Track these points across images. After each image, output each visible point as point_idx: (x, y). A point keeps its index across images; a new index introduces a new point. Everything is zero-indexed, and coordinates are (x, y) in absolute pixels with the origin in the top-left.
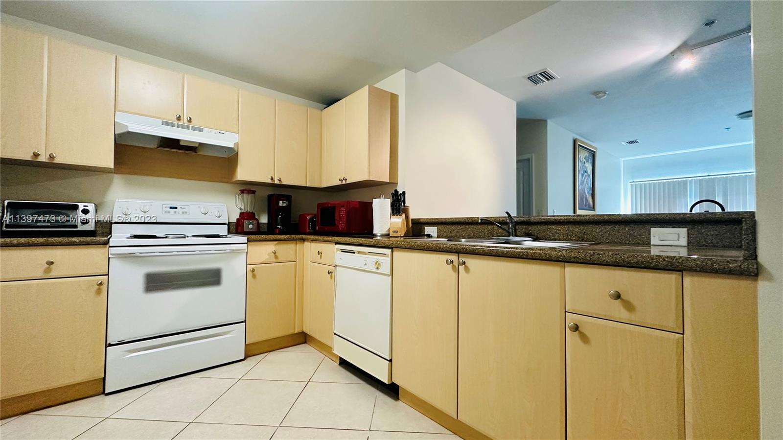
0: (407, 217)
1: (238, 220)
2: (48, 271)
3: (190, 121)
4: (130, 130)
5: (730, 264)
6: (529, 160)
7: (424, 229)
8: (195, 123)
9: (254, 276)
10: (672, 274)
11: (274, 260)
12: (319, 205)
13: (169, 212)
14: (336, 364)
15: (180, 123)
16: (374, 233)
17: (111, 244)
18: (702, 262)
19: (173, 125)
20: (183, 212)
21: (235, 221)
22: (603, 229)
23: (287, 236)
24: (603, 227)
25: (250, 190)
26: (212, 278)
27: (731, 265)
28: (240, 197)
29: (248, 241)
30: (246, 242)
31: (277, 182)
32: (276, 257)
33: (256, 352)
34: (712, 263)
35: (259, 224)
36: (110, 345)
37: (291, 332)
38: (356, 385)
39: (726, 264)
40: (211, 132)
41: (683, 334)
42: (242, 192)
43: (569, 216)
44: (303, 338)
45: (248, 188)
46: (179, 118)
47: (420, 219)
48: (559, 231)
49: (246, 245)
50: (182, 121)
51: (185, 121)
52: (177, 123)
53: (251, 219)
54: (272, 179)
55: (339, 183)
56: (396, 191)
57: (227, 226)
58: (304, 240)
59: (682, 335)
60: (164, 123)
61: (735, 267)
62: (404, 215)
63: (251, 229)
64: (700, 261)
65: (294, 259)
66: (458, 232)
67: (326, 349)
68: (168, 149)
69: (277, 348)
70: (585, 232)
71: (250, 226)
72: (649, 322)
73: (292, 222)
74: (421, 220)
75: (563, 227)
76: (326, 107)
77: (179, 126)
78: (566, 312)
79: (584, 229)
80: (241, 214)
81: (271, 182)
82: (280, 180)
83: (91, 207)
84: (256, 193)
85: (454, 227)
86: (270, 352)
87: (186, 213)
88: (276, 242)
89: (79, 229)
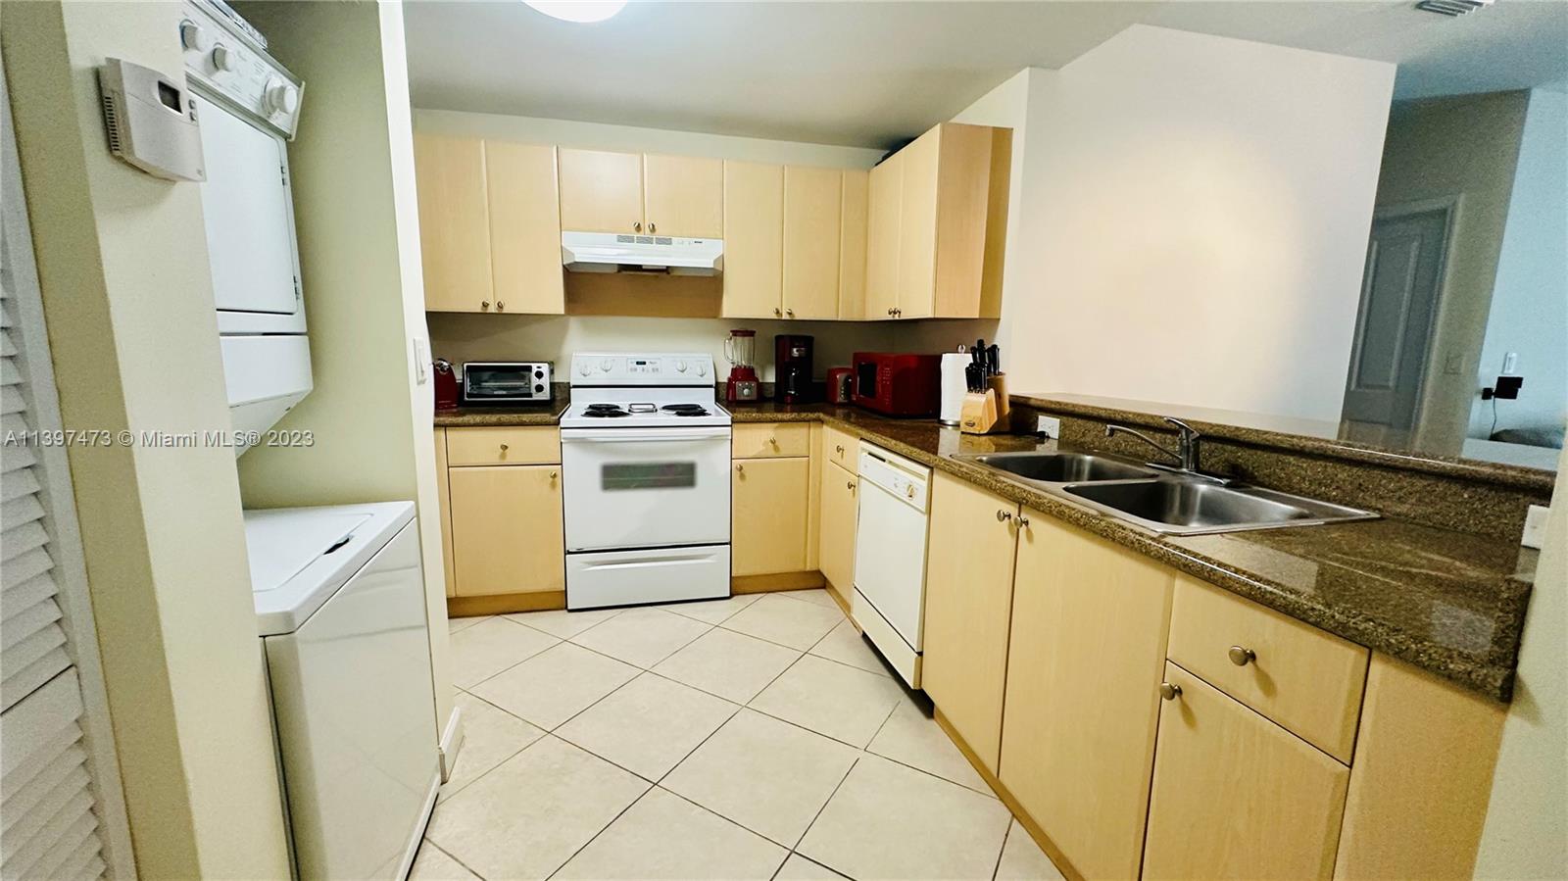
0: (999, 396)
1: (729, 379)
2: (503, 456)
3: (653, 229)
4: (577, 260)
5: (1452, 662)
6: (1443, 212)
7: (1037, 418)
8: (660, 232)
9: (742, 477)
10: (1349, 646)
11: (772, 453)
12: (856, 355)
13: (636, 370)
14: (859, 635)
15: (641, 235)
16: (942, 418)
17: (562, 425)
18: (1401, 642)
19: (630, 240)
20: (653, 370)
21: (726, 381)
22: (1405, 484)
23: (794, 415)
24: (1408, 480)
25: (747, 331)
26: (681, 476)
27: (1451, 666)
28: (732, 342)
29: (732, 422)
30: (730, 423)
31: (785, 317)
32: (776, 449)
33: (748, 589)
34: (1417, 651)
35: (761, 387)
36: (570, 553)
37: (800, 567)
38: (875, 676)
39: (1443, 660)
40: (683, 243)
41: (1351, 767)
42: (735, 333)
43: (1328, 441)
44: (818, 581)
45: (744, 330)
46: (638, 228)
47: (1029, 398)
48: (1303, 473)
49: (730, 428)
50: (642, 232)
51: (647, 230)
52: (636, 235)
53: (746, 380)
54: (778, 312)
55: (890, 317)
56: (981, 343)
57: (713, 390)
58: (822, 422)
59: (1348, 768)
60: (621, 239)
61: (1459, 672)
62: (991, 392)
63: (748, 396)
64: (1396, 640)
65: (805, 453)
66: (1096, 436)
67: (846, 607)
68: (632, 273)
69: (779, 587)
70: (1360, 485)
71: (746, 391)
72: (1295, 723)
73: (814, 381)
74: (1032, 402)
75: (1313, 463)
76: (885, 158)
77: (642, 240)
78: (1167, 659)
79: (1359, 476)
80: (734, 371)
81: (776, 318)
82: (790, 314)
83: (545, 368)
84: (756, 335)
85: (1090, 425)
86: (769, 592)
87: (657, 370)
88: (776, 425)
89: (534, 398)
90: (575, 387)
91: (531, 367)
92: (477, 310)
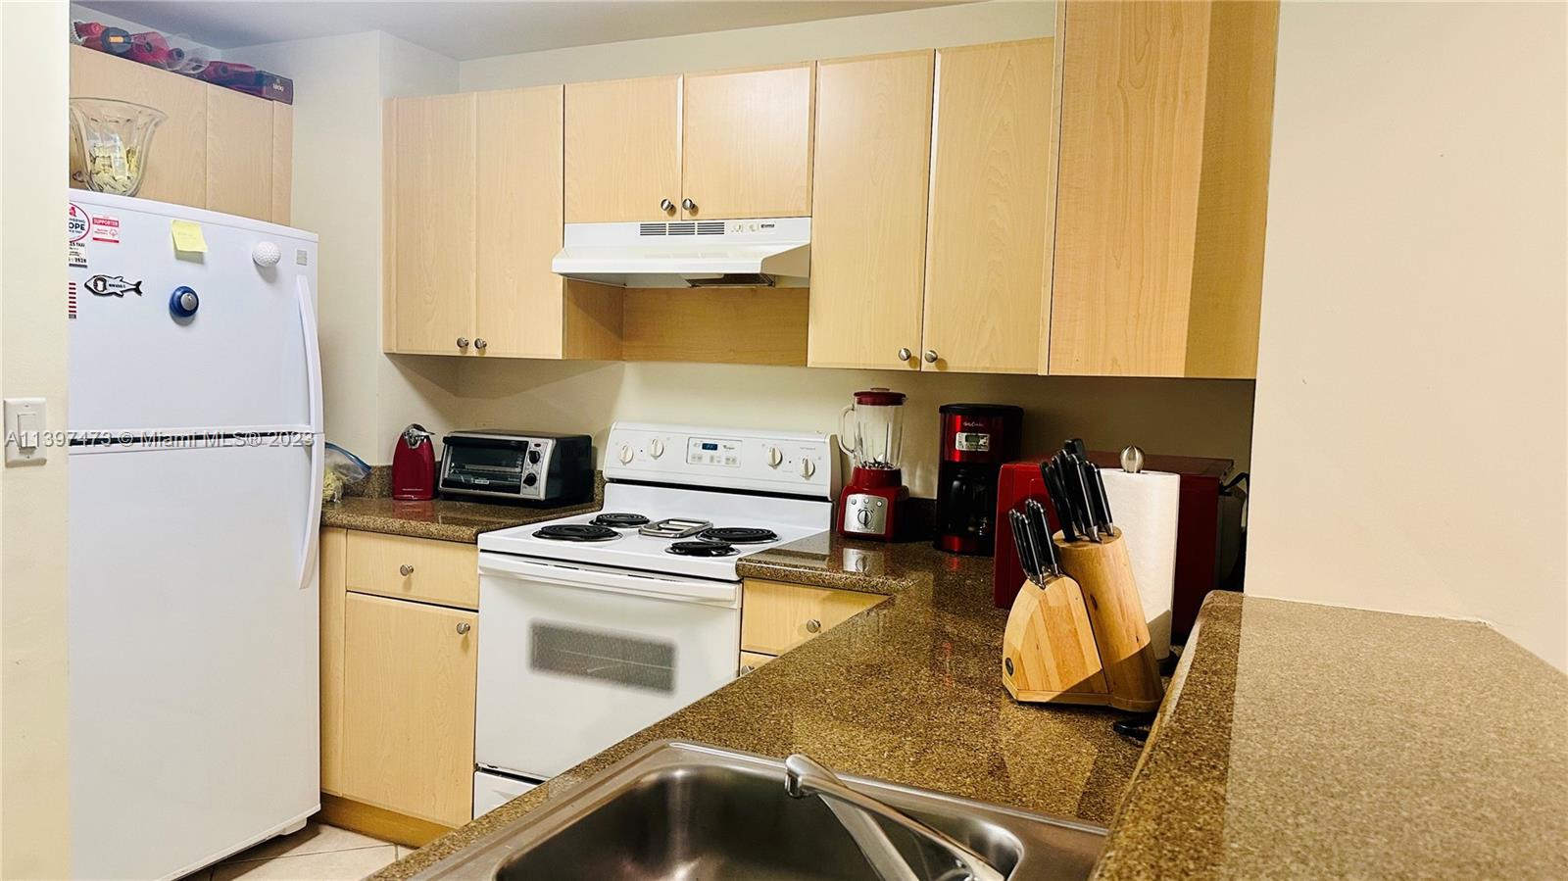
2: (407, 584)
3: (692, 209)
8: (704, 214)
13: (703, 458)
15: (676, 220)
17: (481, 545)
19: (663, 229)
20: (728, 460)
23: (856, 578)
25: (890, 395)
28: (858, 412)
29: (739, 576)
30: (736, 578)
36: (479, 769)
40: (736, 229)
42: (864, 398)
45: (879, 391)
49: (738, 587)
51: (685, 212)
57: (828, 506)
60: (648, 230)
77: (682, 230)
80: (856, 473)
83: (546, 447)
87: (734, 460)
88: (828, 593)
89: (521, 496)
90: (612, 481)
91: (527, 442)
92: (456, 351)
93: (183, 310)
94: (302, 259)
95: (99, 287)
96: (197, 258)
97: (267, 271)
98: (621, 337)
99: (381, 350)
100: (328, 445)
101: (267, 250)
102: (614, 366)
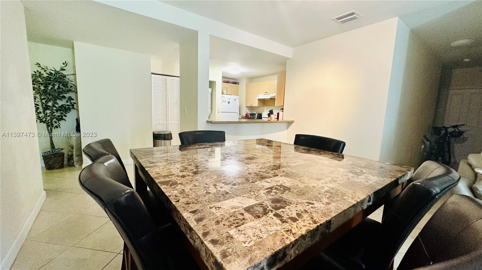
60: (264, 95)
91: (255, 114)
92: (250, 106)
93: (229, 103)
94: (238, 98)
95: (223, 101)
96: (230, 99)
97: (235, 99)
98: (264, 104)
99: (245, 106)
100: (239, 114)
101: (235, 98)
102: (264, 107)
